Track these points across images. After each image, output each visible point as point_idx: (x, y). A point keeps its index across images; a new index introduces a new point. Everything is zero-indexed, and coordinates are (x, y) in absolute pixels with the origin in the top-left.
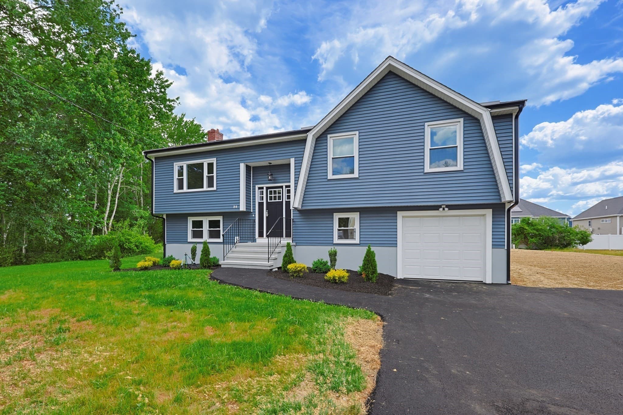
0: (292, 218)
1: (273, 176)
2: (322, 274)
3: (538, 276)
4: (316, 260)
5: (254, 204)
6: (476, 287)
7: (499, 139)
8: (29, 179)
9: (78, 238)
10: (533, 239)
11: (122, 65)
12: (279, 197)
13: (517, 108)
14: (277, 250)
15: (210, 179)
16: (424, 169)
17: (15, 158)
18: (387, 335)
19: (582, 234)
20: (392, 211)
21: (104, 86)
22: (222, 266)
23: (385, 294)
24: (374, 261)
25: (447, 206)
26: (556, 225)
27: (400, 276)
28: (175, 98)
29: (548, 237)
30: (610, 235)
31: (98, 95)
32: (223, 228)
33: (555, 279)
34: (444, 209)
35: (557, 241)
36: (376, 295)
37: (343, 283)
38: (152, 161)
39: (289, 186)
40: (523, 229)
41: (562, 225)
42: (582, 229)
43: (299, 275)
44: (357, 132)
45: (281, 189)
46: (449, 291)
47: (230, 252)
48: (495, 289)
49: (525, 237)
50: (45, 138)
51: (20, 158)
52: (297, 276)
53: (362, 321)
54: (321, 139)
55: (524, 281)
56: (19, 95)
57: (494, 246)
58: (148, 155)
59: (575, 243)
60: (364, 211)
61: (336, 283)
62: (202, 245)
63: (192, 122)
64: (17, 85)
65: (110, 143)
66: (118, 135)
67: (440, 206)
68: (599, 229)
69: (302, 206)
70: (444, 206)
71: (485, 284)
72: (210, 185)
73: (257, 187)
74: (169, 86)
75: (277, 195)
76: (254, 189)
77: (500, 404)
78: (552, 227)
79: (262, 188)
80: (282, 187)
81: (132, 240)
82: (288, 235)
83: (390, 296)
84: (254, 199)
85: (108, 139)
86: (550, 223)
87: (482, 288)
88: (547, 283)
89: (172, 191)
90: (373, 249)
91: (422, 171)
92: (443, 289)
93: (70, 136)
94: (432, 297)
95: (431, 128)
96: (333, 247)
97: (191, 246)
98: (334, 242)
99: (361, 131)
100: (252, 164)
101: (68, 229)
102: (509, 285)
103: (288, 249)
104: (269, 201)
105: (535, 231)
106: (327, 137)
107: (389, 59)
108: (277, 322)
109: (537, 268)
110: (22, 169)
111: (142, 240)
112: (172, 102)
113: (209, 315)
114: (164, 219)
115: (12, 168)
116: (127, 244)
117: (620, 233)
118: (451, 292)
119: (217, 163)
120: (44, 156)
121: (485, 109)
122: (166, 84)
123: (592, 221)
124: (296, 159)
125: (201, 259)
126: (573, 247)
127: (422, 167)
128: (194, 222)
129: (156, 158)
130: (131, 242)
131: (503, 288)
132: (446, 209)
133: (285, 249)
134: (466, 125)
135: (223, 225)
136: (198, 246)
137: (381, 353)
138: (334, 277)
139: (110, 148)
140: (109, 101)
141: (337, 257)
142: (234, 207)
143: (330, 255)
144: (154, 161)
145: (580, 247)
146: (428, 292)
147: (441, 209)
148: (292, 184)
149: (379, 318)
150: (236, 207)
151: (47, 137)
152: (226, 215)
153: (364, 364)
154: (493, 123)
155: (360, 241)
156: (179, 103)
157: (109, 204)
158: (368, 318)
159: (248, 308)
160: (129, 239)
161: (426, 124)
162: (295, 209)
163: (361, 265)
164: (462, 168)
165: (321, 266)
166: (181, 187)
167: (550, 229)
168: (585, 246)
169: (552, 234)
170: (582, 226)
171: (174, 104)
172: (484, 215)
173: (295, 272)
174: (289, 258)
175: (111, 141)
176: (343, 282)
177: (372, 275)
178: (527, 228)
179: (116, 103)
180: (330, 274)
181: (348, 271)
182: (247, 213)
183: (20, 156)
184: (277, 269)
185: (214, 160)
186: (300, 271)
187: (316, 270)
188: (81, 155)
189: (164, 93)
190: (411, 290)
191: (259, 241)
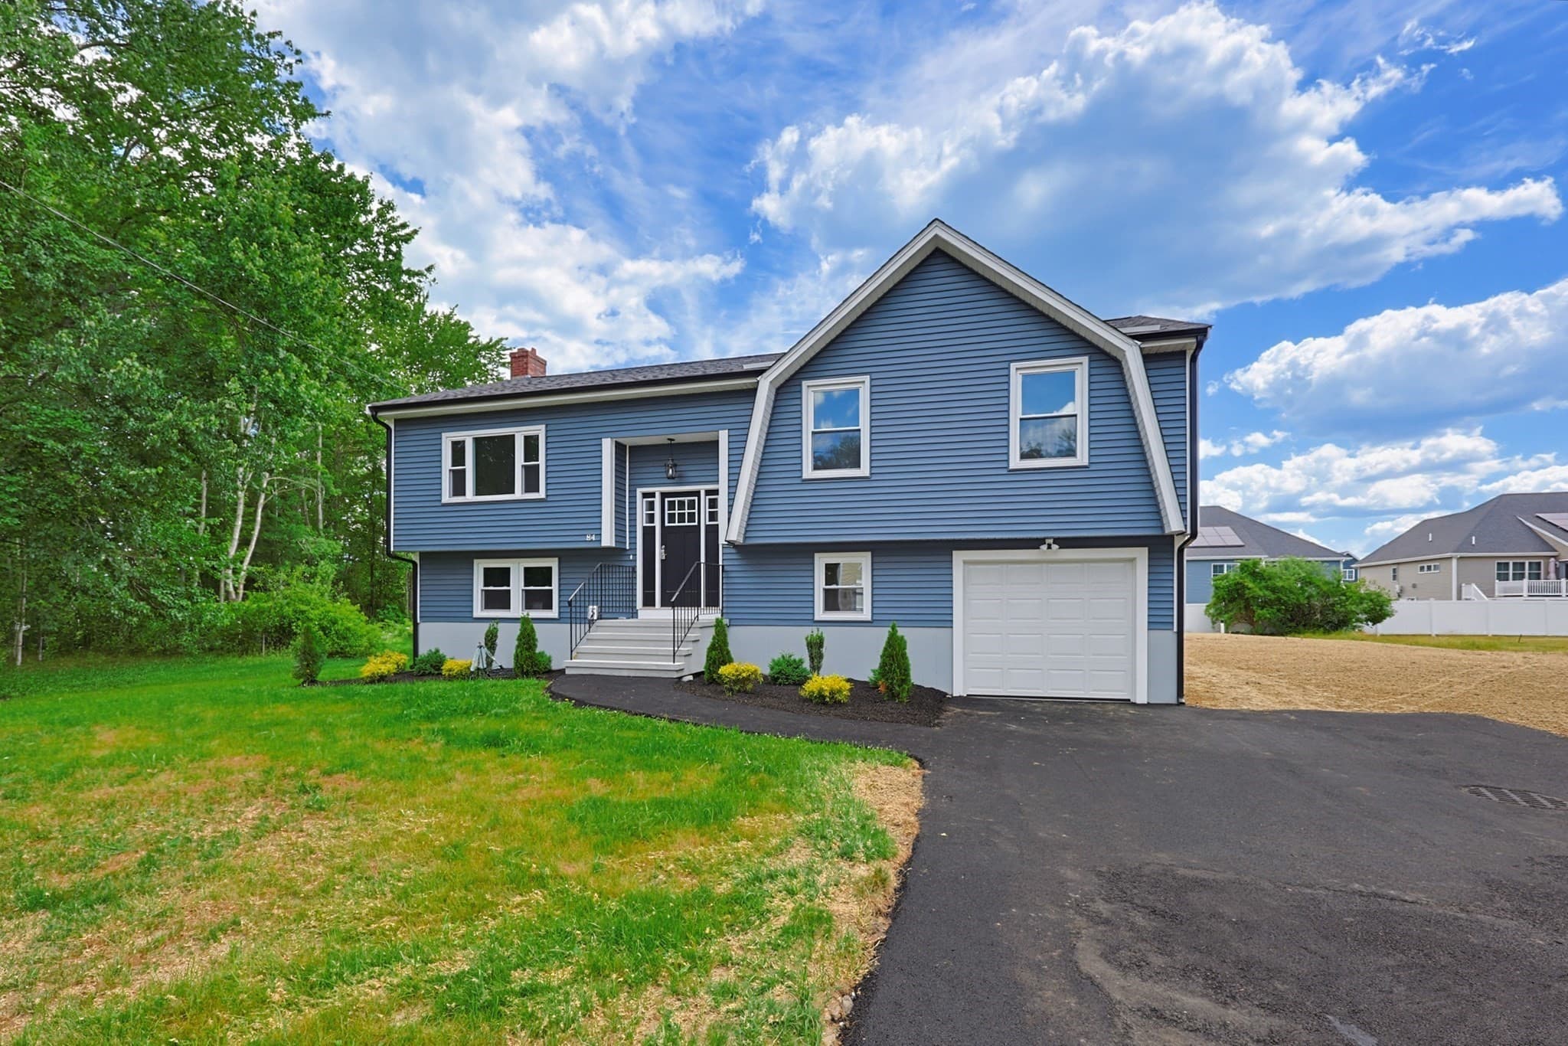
0: (721, 563)
1: (678, 469)
2: (793, 688)
3: (1248, 688)
4: (777, 657)
5: (633, 532)
6: (1113, 710)
7: (1158, 403)
8: (80, 467)
9: (182, 608)
10: (1265, 611)
11: (302, 191)
12: (691, 517)
13: (1194, 340)
14: (692, 635)
15: (531, 475)
16: (1008, 461)
17: (46, 415)
18: (930, 788)
19: (1371, 600)
20: (942, 549)
21: (262, 245)
22: (568, 672)
23: (929, 724)
24: (904, 656)
25: (1056, 541)
26: (1316, 579)
27: (958, 691)
28: (423, 269)
29: (1299, 606)
30: (1432, 600)
31: (249, 266)
32: (560, 585)
33: (1278, 694)
34: (1049, 547)
35: (1318, 616)
36: (908, 725)
37: (838, 703)
38: (388, 428)
39: (716, 492)
40: (1244, 587)
41: (1328, 578)
42: (1373, 588)
43: (743, 687)
44: (867, 378)
45: (696, 498)
46: (1057, 719)
47: (584, 640)
48: (1150, 713)
49: (1247, 607)
50: (128, 369)
51: (57, 414)
52: (739, 691)
53: (883, 769)
54: (787, 390)
55: (1214, 699)
56: (51, 260)
57: (1152, 625)
58: (379, 414)
59: (1360, 621)
60: (879, 550)
61: (825, 704)
62: (518, 626)
63: (448, 317)
64: (48, 237)
65: (278, 380)
66: (295, 360)
67: (1042, 541)
68: (1414, 586)
69: (745, 538)
70: (1051, 541)
71: (1134, 704)
72: (531, 485)
73: (639, 491)
74: (410, 239)
75: (686, 511)
76: (633, 497)
77: (1104, 869)
78: (1307, 582)
79: (653, 495)
80: (697, 493)
81: (313, 614)
82: (712, 602)
83: (937, 728)
84: (633, 520)
85: (272, 371)
86: (1303, 575)
87: (1126, 712)
88: (1259, 702)
89: (438, 498)
90: (901, 632)
91: (1004, 465)
92: (1045, 715)
93: (177, 363)
94: (1021, 729)
95: (1024, 376)
96: (815, 629)
97: (485, 627)
98: (817, 618)
99: (875, 376)
100: (628, 441)
101: (156, 587)
102: (1181, 707)
103: (718, 634)
104: (667, 524)
105: (1267, 593)
106: (800, 385)
107: (934, 225)
108: (722, 770)
109: (1250, 673)
110: (64, 443)
111: (337, 615)
112: (417, 278)
113: (582, 762)
114: (414, 563)
115: (39, 440)
116: (300, 623)
117: (1459, 598)
118: (1062, 719)
119: (547, 437)
120: (116, 411)
121: (1130, 341)
122: (403, 232)
123: (1402, 570)
124: (732, 433)
125: (517, 656)
126: (1354, 628)
127: (1004, 457)
128: (488, 572)
129: (397, 421)
130: (311, 620)
131: (1167, 713)
132: (1055, 547)
133: (712, 632)
134: (1094, 372)
135: (560, 579)
136: (501, 626)
137: (921, 814)
138: (821, 691)
139: (276, 393)
140: (276, 281)
141: (824, 650)
142: (588, 538)
143: (810, 645)
144: (392, 427)
145: (1368, 629)
146: (1016, 720)
147: (1044, 547)
148: (723, 486)
149: (916, 764)
150: (594, 538)
151: (130, 367)
152: (569, 557)
153: (890, 828)
154: (1147, 370)
155: (873, 614)
156: (434, 280)
157: (239, 523)
158: (896, 764)
159: (659, 749)
160: (303, 612)
161: (1013, 366)
162: (731, 543)
163: (876, 666)
164: (1086, 462)
165: (789, 670)
166: (459, 488)
167: (1301, 588)
168: (1379, 625)
169: (1308, 598)
170: (1374, 581)
171: (420, 281)
172: (1132, 560)
173: (737, 681)
174: (719, 653)
175: (280, 375)
176: (840, 701)
177: (899, 686)
178: (1251, 585)
179: (295, 287)
180: (812, 686)
181: (849, 680)
182: (618, 553)
183: (57, 410)
184: (691, 678)
185: (539, 430)
186: (747, 679)
187: (778, 678)
188: (208, 410)
189: (398, 256)
190: (981, 717)
191: (645, 614)
